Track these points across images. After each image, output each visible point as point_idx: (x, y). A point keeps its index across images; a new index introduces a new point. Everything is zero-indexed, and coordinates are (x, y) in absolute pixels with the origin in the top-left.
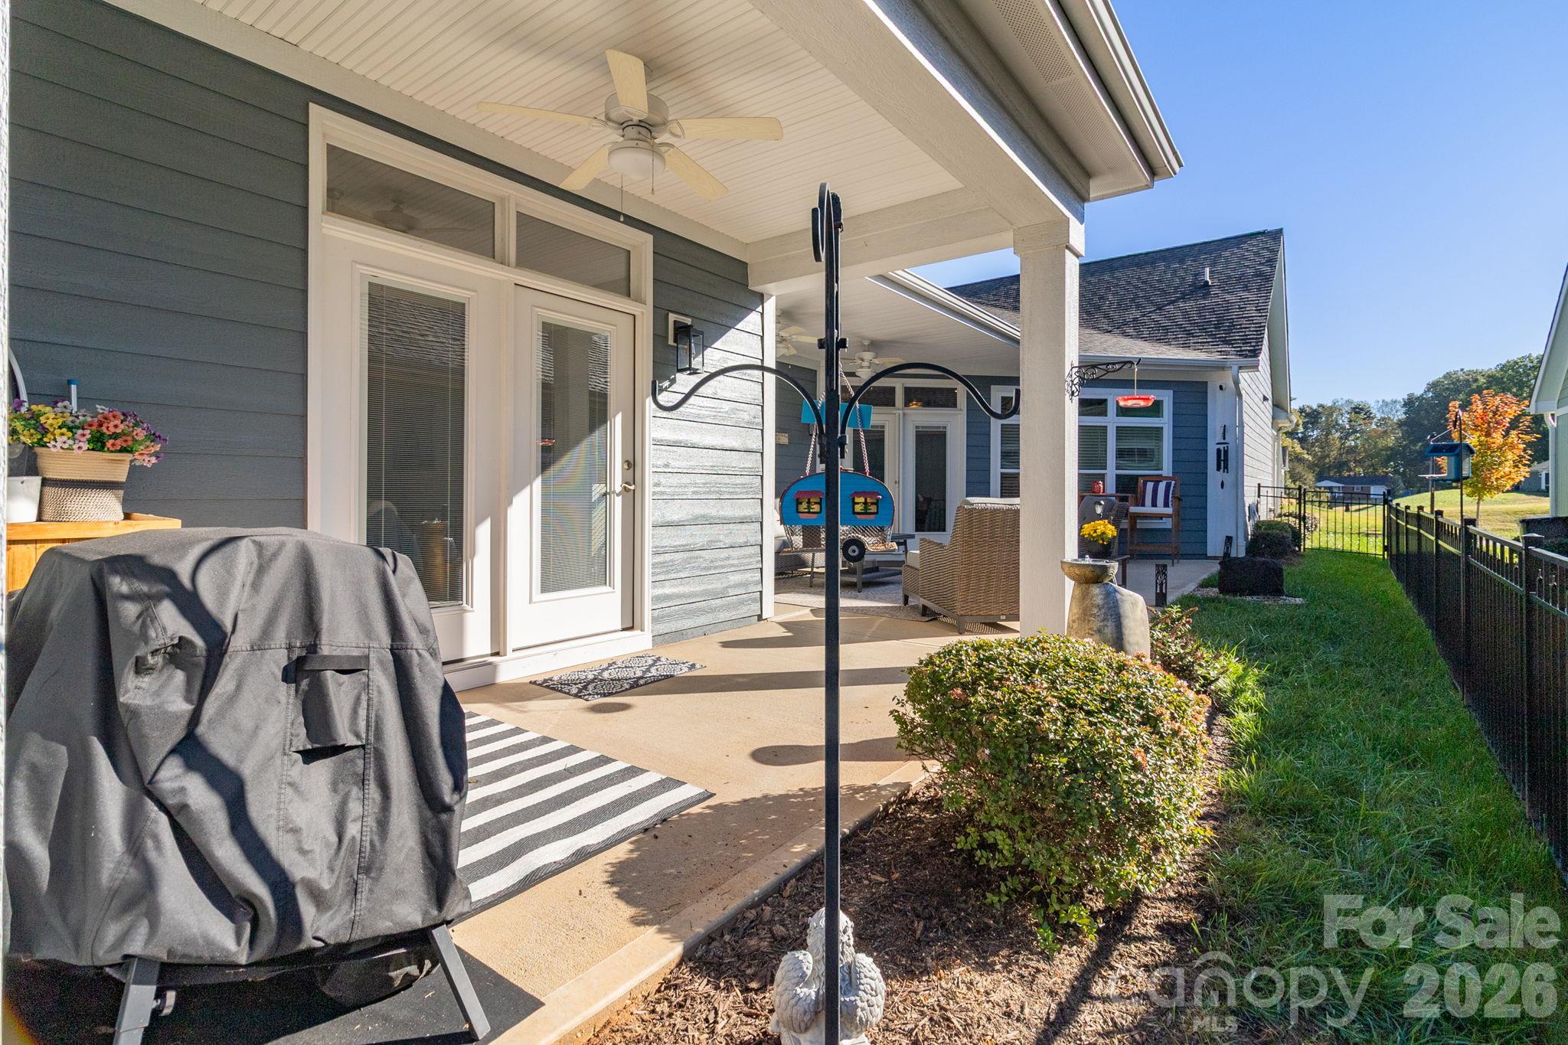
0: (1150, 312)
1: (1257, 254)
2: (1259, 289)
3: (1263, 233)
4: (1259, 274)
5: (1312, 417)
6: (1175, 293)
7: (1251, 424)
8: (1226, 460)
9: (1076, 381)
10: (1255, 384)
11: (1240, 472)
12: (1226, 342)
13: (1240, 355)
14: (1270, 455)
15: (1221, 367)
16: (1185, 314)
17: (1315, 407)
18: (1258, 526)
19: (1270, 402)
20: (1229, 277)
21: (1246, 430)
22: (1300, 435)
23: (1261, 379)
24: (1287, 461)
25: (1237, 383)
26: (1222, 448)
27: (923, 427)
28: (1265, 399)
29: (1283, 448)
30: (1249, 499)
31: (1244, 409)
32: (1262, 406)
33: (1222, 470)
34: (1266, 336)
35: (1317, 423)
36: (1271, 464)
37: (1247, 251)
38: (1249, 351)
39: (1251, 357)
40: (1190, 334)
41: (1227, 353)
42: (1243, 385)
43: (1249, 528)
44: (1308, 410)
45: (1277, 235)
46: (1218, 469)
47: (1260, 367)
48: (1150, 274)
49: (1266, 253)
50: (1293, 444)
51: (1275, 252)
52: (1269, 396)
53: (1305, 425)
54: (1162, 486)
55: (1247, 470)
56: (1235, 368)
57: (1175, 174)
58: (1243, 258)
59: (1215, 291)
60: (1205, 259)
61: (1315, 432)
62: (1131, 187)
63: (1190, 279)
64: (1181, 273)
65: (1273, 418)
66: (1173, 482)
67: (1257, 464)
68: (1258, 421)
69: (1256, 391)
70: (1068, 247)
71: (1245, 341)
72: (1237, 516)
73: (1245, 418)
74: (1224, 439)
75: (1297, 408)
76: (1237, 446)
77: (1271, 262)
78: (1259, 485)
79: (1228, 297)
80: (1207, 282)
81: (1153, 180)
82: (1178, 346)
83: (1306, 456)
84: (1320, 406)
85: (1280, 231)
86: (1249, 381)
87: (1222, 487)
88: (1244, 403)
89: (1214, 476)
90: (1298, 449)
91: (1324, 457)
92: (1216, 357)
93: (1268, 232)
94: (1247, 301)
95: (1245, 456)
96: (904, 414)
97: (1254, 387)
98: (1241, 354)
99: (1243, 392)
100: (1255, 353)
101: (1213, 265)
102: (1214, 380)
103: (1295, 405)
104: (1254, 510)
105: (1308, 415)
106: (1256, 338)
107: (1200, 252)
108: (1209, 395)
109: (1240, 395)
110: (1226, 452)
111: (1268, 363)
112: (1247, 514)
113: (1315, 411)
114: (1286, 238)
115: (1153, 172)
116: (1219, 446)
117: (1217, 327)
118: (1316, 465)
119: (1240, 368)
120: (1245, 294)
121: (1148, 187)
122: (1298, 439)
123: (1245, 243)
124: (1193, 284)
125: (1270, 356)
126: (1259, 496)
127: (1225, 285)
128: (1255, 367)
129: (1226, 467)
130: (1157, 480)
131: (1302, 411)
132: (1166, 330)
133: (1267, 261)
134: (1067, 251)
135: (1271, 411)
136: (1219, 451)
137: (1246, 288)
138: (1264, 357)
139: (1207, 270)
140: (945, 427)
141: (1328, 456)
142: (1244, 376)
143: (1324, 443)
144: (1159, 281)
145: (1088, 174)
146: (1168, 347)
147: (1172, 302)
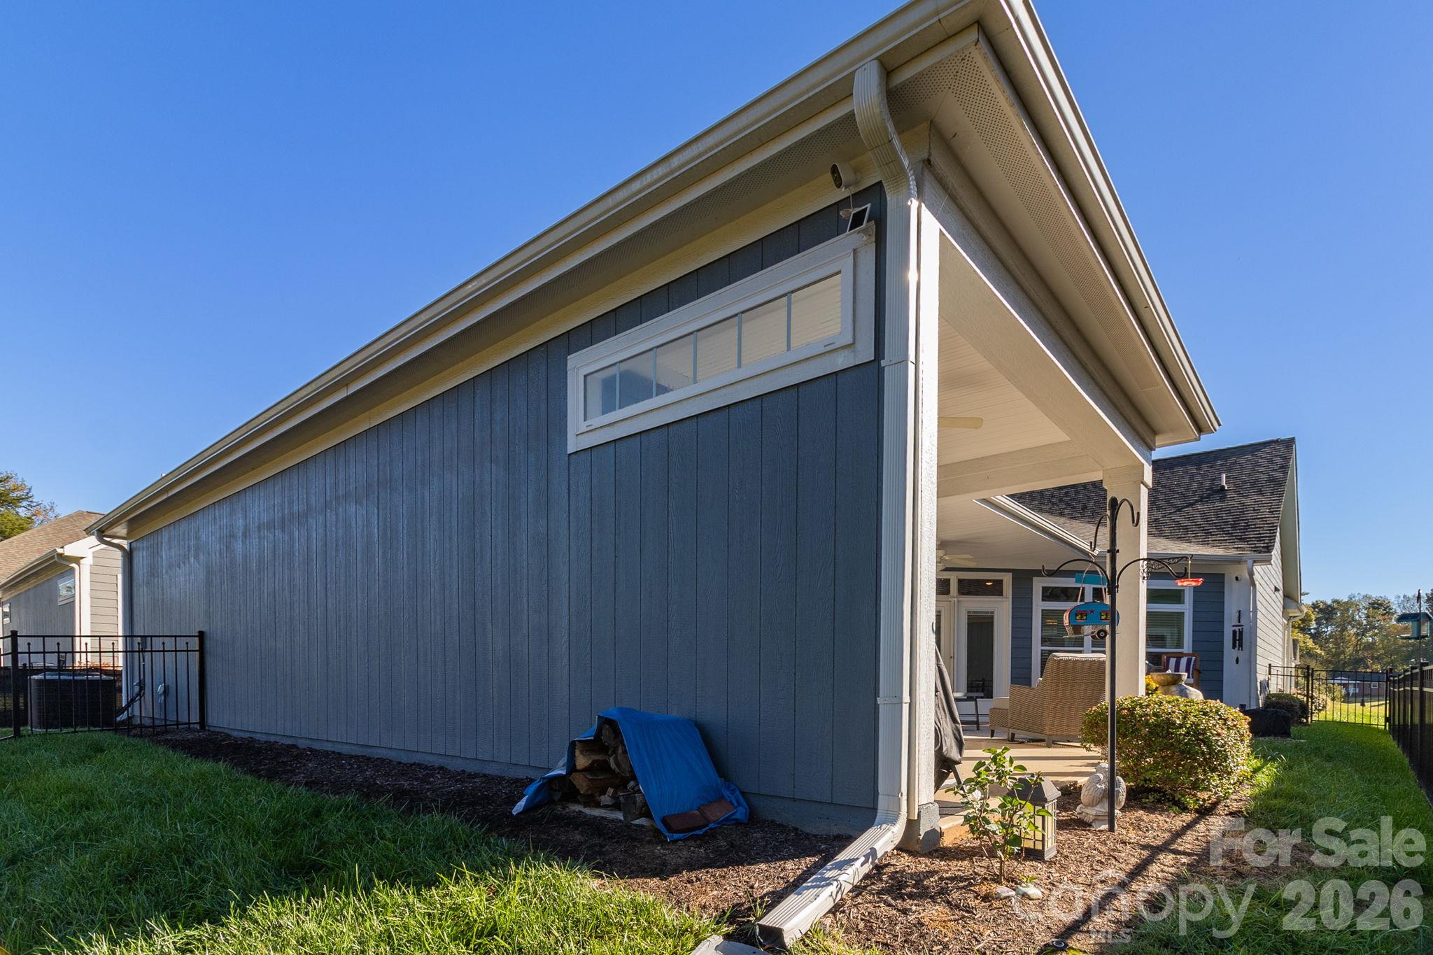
0: (1170, 514)
1: (1271, 461)
2: (1272, 494)
3: (1276, 442)
4: (1272, 480)
5: (1326, 612)
6: (1192, 496)
7: (1263, 611)
8: (1241, 640)
9: (1146, 571)
10: (1267, 576)
11: (1253, 651)
12: (1242, 540)
13: (1254, 551)
14: (1280, 641)
15: (1237, 561)
16: (1204, 515)
17: (1329, 602)
18: (1268, 697)
19: (1281, 592)
20: (1245, 482)
21: (1259, 615)
22: (1312, 631)
23: (1273, 572)
24: (1298, 654)
25: (1251, 574)
26: (1237, 630)
27: (973, 612)
28: (1277, 590)
29: (1294, 640)
30: (1261, 676)
31: (1257, 598)
32: (1274, 596)
33: (1237, 649)
34: (1278, 534)
35: (1332, 619)
36: (1281, 649)
37: (1262, 458)
38: (1263, 547)
39: (1265, 552)
40: (1208, 533)
41: (1243, 549)
42: (1257, 577)
43: (1260, 701)
44: (1322, 606)
45: (1289, 443)
46: (1234, 647)
47: (1272, 561)
48: (1169, 478)
49: (1279, 460)
50: (1305, 638)
51: (1287, 459)
52: (1280, 586)
53: (1318, 621)
54: (1184, 661)
55: (1259, 651)
56: (1250, 562)
57: (1215, 430)
58: (1257, 464)
59: (1230, 495)
60: (1221, 465)
61: (1329, 629)
62: (1184, 439)
63: (1207, 484)
64: (1198, 478)
65: (1284, 608)
66: (1194, 658)
67: (1269, 648)
68: (1270, 609)
69: (1268, 582)
70: (1142, 483)
71: (1260, 539)
72: (1250, 687)
73: (1259, 606)
74: (1239, 622)
75: (1310, 603)
76: (1251, 628)
77: (1284, 468)
78: (1270, 665)
79: (1243, 500)
80: (1224, 486)
81: (1200, 435)
82: (1198, 543)
83: (1319, 651)
84: (1334, 601)
85: (1293, 440)
86: (1262, 573)
87: (1237, 663)
88: (1258, 593)
89: (1229, 653)
90: (1310, 643)
91: (1337, 655)
92: (1233, 553)
93: (1282, 441)
94: (1261, 504)
95: (1258, 639)
96: (958, 601)
97: (1266, 579)
98: (1256, 550)
99: (1257, 583)
100: (1269, 549)
101: (1229, 470)
102: (1230, 572)
103: (1307, 601)
104: (1265, 685)
105: (1321, 611)
106: (1269, 537)
107: (1216, 459)
108: (1226, 584)
109: (1254, 585)
110: (1241, 633)
111: (1279, 557)
112: (1259, 689)
113: (1330, 606)
114: (1299, 447)
115: (1200, 430)
116: (1235, 628)
117: (1234, 527)
118: (1330, 662)
119: (1255, 562)
120: (1259, 498)
121: (1197, 440)
122: (1311, 634)
123: (1259, 450)
124: (1211, 489)
125: (1281, 551)
126: (1270, 674)
127: (1241, 488)
128: (1268, 561)
129: (1241, 645)
130: (1179, 657)
131: (1315, 606)
132: (1186, 529)
133: (1280, 468)
134: (1142, 485)
135: (1282, 602)
136: (1234, 632)
137: (1260, 492)
138: (1276, 553)
139: (1224, 476)
140: (993, 613)
141: (1343, 652)
142: (1258, 569)
143: (1340, 639)
144: (1178, 485)
145: (1155, 433)
146: (1189, 544)
147: (1191, 505)
